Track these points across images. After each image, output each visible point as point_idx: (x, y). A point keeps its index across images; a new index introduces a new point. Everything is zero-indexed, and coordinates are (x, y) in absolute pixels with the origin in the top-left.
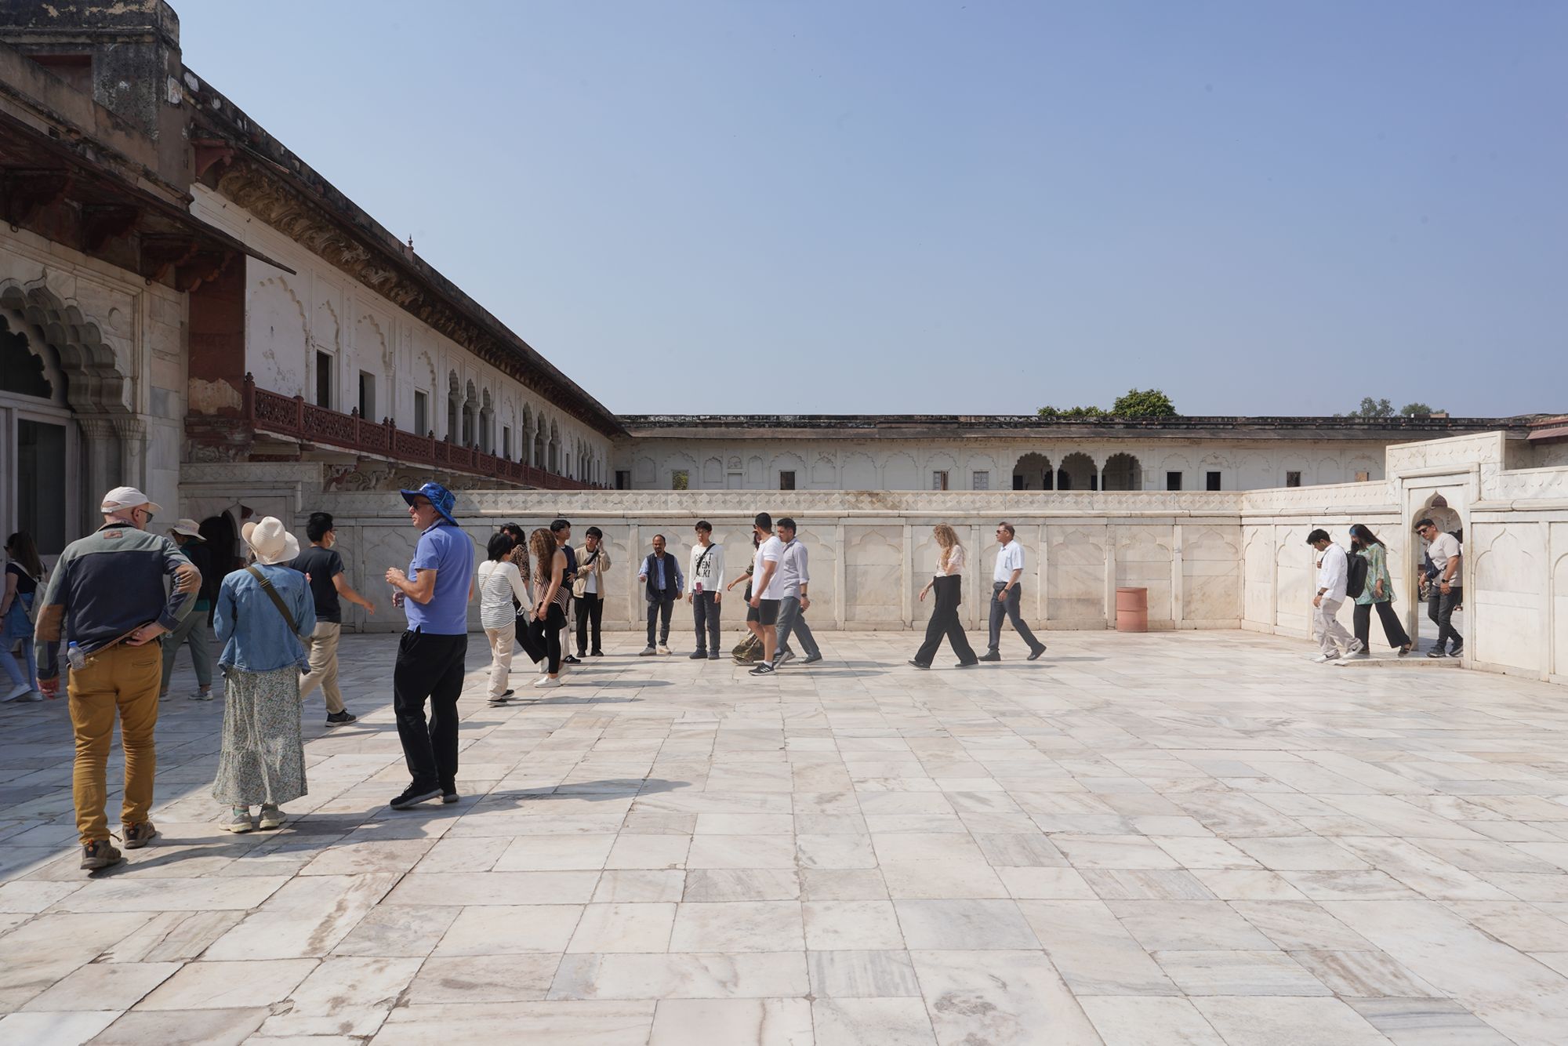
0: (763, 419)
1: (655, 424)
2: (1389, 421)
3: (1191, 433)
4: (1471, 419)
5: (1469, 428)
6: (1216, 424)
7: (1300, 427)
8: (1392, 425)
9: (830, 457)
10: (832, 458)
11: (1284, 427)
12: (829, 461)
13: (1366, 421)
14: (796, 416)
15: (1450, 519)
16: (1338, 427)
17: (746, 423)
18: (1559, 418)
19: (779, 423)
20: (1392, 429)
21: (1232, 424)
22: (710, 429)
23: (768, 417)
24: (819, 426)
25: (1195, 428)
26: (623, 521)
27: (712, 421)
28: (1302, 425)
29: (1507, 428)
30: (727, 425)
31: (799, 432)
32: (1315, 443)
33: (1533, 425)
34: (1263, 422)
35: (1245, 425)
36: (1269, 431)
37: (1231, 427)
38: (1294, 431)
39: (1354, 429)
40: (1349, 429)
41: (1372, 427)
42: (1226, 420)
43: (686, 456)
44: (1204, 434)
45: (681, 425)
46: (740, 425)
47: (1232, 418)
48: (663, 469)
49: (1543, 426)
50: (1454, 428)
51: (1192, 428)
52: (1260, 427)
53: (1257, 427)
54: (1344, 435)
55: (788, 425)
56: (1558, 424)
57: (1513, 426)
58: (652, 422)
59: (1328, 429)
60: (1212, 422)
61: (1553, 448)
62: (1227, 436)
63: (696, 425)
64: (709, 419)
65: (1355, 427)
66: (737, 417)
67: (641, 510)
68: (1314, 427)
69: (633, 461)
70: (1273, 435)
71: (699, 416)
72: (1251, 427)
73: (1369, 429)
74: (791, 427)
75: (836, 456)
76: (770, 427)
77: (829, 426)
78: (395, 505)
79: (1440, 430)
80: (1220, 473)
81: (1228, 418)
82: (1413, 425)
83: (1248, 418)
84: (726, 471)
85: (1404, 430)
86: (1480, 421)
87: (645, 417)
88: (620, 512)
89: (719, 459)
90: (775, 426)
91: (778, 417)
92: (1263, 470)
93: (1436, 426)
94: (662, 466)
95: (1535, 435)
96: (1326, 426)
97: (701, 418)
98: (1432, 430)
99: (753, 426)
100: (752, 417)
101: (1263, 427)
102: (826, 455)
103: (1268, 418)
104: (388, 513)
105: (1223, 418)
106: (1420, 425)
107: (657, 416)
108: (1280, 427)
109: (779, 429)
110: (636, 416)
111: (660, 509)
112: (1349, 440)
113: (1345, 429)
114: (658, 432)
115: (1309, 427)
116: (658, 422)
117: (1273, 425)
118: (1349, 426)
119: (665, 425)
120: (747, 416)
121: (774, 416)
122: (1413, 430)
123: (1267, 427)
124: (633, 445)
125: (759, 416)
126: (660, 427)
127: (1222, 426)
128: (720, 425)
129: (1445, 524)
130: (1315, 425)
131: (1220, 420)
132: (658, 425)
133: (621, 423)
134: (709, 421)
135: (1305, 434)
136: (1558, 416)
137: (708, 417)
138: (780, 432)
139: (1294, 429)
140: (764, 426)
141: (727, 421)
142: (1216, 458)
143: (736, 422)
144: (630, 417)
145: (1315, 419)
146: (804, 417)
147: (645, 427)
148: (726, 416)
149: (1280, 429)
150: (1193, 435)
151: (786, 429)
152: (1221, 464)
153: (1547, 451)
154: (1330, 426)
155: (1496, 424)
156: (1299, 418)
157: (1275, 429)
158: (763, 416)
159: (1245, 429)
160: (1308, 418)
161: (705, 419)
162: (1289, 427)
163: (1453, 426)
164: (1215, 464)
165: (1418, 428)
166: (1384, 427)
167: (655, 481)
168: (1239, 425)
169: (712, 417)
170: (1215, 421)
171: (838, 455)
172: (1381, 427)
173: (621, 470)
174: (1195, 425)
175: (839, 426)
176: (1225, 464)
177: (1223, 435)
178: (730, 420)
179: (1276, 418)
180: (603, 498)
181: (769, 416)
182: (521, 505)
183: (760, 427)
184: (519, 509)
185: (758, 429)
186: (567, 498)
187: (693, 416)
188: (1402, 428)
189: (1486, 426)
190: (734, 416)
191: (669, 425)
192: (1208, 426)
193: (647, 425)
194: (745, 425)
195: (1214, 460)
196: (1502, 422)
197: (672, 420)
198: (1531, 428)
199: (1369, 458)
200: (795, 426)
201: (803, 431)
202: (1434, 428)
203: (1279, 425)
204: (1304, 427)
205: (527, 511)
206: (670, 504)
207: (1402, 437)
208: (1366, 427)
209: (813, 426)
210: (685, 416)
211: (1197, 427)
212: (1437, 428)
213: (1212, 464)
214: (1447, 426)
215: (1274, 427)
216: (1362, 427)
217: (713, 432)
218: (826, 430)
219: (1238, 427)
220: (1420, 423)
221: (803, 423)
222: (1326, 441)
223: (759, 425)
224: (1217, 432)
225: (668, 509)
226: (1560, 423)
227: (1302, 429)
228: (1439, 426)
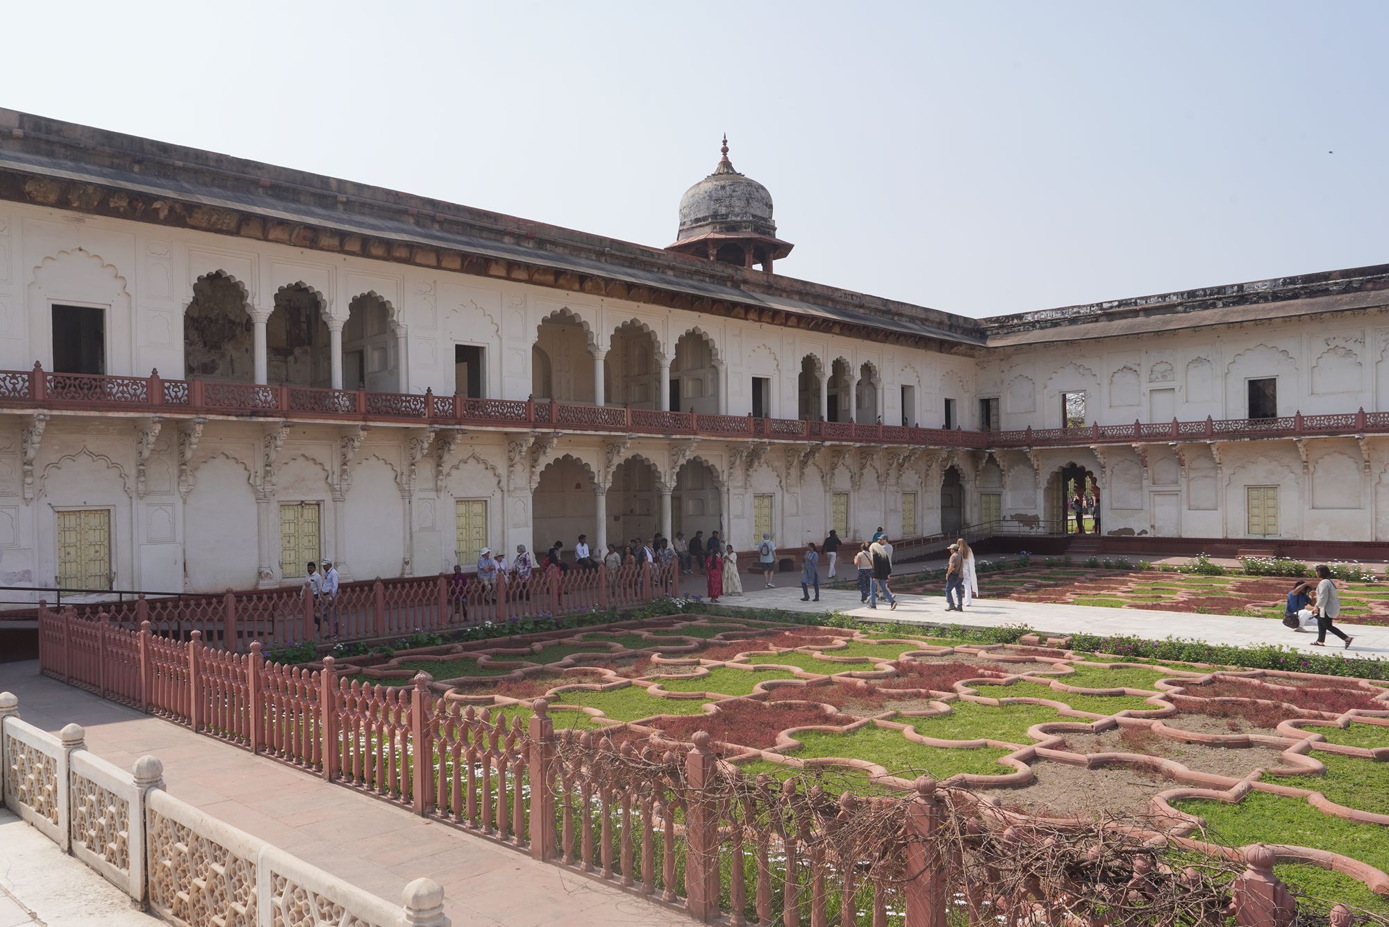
0: (1210, 295)
1: (1033, 325)
9: (1350, 345)
10: (1357, 348)
12: (1349, 352)
14: (1275, 280)
17: (1180, 304)
19: (1242, 297)
22: (1117, 323)
23: (1221, 290)
24: (1326, 292)
27: (1121, 309)
30: (1148, 312)
31: (1278, 308)
43: (1081, 370)
45: (1073, 321)
46: (1171, 308)
48: (1046, 391)
55: (1261, 297)
58: (1028, 323)
63: (1096, 318)
64: (1118, 306)
66: (1164, 297)
69: (1002, 382)
71: (1101, 304)
74: (1266, 300)
75: (1363, 342)
76: (1225, 305)
77: (1347, 289)
84: (1146, 387)
87: (1020, 316)
89: (1136, 368)
90: (1234, 303)
91: (1241, 287)
94: (1045, 387)
97: (1105, 306)
99: (1194, 308)
100: (1192, 294)
102: (1343, 344)
107: (1037, 312)
109: (1241, 308)
110: (1007, 317)
114: (1035, 336)
116: (1038, 322)
119: (1049, 325)
120: (1182, 294)
121: (1232, 286)
124: (1002, 360)
125: (1204, 290)
126: (1041, 328)
128: (1135, 313)
132: (1038, 326)
133: (986, 329)
134: (1117, 309)
137: (1116, 303)
138: (1237, 314)
140: (1214, 306)
141: (1147, 306)
143: (1165, 306)
144: (998, 319)
146: (1293, 280)
147: (1019, 331)
148: (1146, 298)
151: (1254, 306)
158: (1212, 289)
161: (1111, 307)
169: (1121, 303)
171: (1368, 340)
173: (986, 397)
175: (1370, 286)
178: (1152, 303)
181: (1224, 287)
183: (1207, 308)
185: (1201, 313)
187: (1092, 306)
190: (1159, 296)
191: (1055, 323)
193: (1021, 328)
194: (1180, 308)
197: (1059, 315)
200: (1276, 297)
201: (1289, 305)
209: (1312, 294)
210: (1079, 307)
217: (1118, 326)
218: (1339, 297)
221: (1289, 291)
223: (1205, 306)
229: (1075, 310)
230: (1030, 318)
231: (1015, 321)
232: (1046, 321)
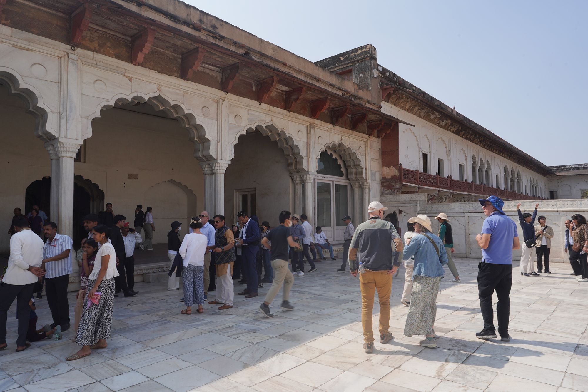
1: (570, 169)
26: (558, 213)
45: (585, 168)
58: (567, 168)
67: (567, 208)
69: (558, 186)
78: (454, 208)
87: (564, 166)
88: (556, 209)
94: (575, 188)
104: (451, 211)
107: (571, 165)
110: (559, 166)
111: (577, 207)
114: (571, 172)
116: (572, 168)
119: (575, 169)
124: (558, 179)
126: (573, 170)
132: (571, 169)
133: (552, 170)
144: (556, 167)
167: (571, 195)
173: (552, 190)
180: (547, 203)
182: (507, 207)
184: (506, 209)
186: (529, 204)
191: (578, 169)
193: (565, 170)
197: (579, 166)
205: (510, 210)
206: (583, 205)
225: (582, 207)
229: (585, 165)
230: (568, 167)
231: (563, 168)
232: (575, 168)
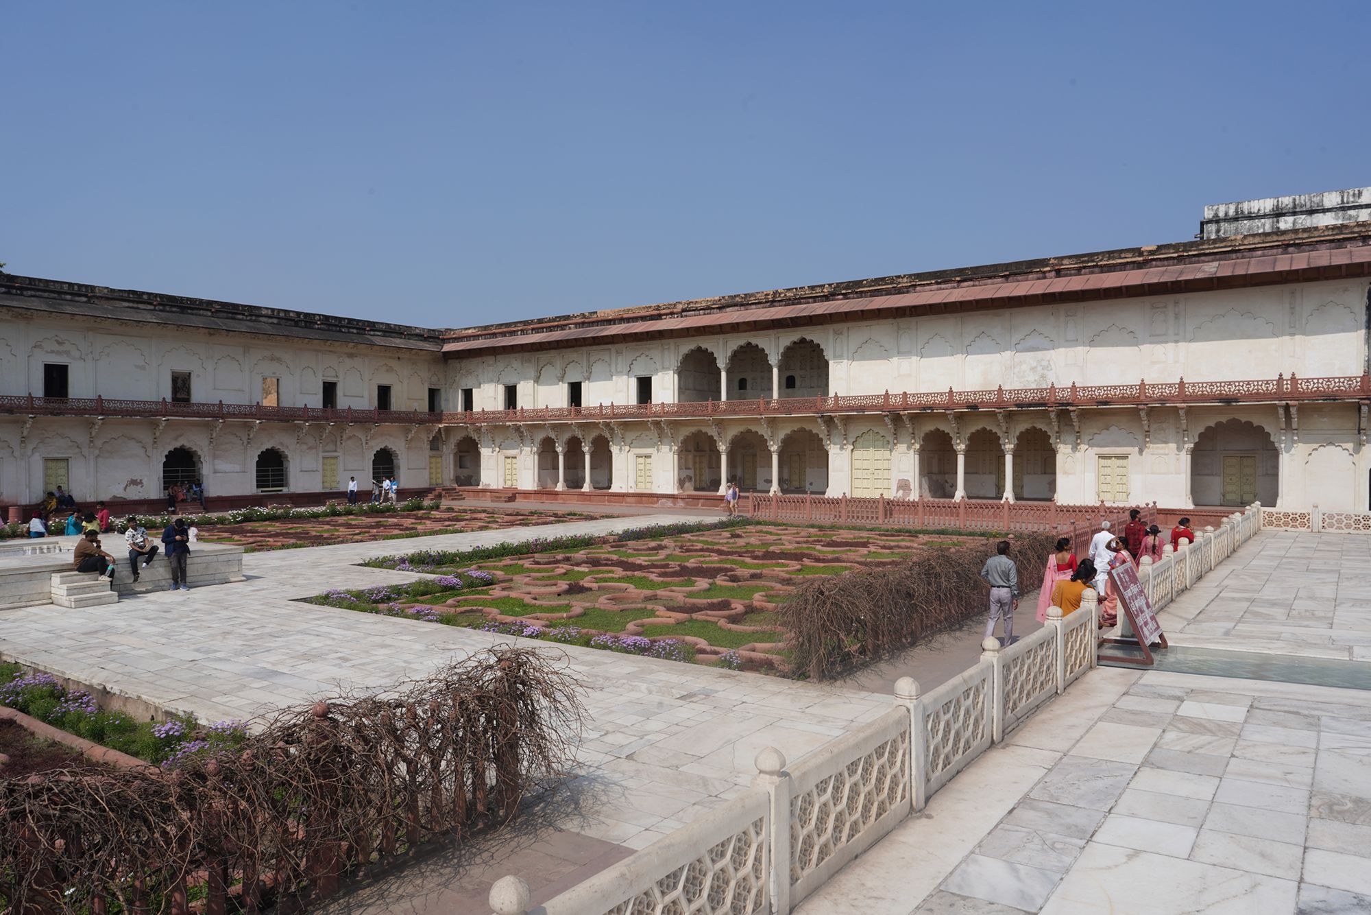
2: (301, 316)
3: (13, 300)
4: (388, 324)
5: (387, 334)
6: (59, 293)
7: (189, 311)
8: (306, 322)
11: (168, 308)
13: (275, 313)
15: (368, 438)
16: (240, 317)
18: (470, 331)
20: (306, 327)
21: (86, 296)
25: (22, 295)
28: (192, 309)
29: (422, 338)
32: (210, 334)
33: (445, 337)
34: (136, 298)
35: (108, 299)
36: (144, 311)
37: (84, 299)
38: (181, 315)
39: (260, 322)
40: (255, 321)
41: (283, 322)
42: (76, 287)
44: (36, 304)
47: (86, 286)
49: (455, 338)
50: (372, 333)
51: (17, 294)
52: (131, 305)
53: (126, 304)
54: (248, 327)
56: (468, 338)
57: (429, 337)
59: (227, 318)
60: (52, 287)
61: (464, 363)
62: (76, 310)
65: (261, 319)
68: (209, 314)
70: (149, 317)
72: (118, 304)
73: (278, 324)
79: (358, 333)
80: (67, 366)
81: (80, 286)
82: (329, 325)
83: (113, 291)
85: (318, 329)
86: (397, 328)
92: (137, 367)
93: (354, 328)
95: (448, 347)
96: (225, 315)
98: (349, 332)
101: (135, 305)
103: (143, 293)
105: (70, 284)
106: (337, 326)
108: (161, 308)
112: (255, 334)
113: (250, 320)
115: (201, 312)
117: (151, 304)
118: (254, 318)
122: (329, 330)
123: (141, 306)
127: (69, 297)
129: (364, 444)
130: (210, 310)
131: (66, 287)
135: (197, 321)
136: (469, 329)
139: (182, 313)
142: (59, 343)
145: (210, 303)
149: (161, 311)
150: (15, 304)
152: (67, 353)
153: (458, 365)
154: (230, 315)
155: (413, 332)
156: (188, 299)
157: (155, 310)
159: (107, 305)
160: (201, 301)
162: (174, 309)
163: (371, 330)
164: (58, 353)
165: (334, 328)
166: (297, 324)
168: (98, 298)
170: (58, 288)
172: (293, 323)
174: (21, 289)
176: (76, 354)
177: (69, 309)
179: (156, 295)
188: (317, 326)
189: (403, 334)
192: (46, 294)
195: (57, 347)
196: (418, 331)
198: (445, 341)
199: (279, 360)
202: (352, 330)
203: (159, 304)
204: (195, 312)
207: (317, 337)
208: (275, 321)
211: (25, 293)
212: (355, 331)
213: (52, 352)
214: (365, 329)
215: (152, 307)
216: (270, 321)
219: (96, 301)
220: (337, 323)
222: (224, 333)
224: (62, 305)
226: (470, 337)
227: (193, 314)
228: (357, 329)
